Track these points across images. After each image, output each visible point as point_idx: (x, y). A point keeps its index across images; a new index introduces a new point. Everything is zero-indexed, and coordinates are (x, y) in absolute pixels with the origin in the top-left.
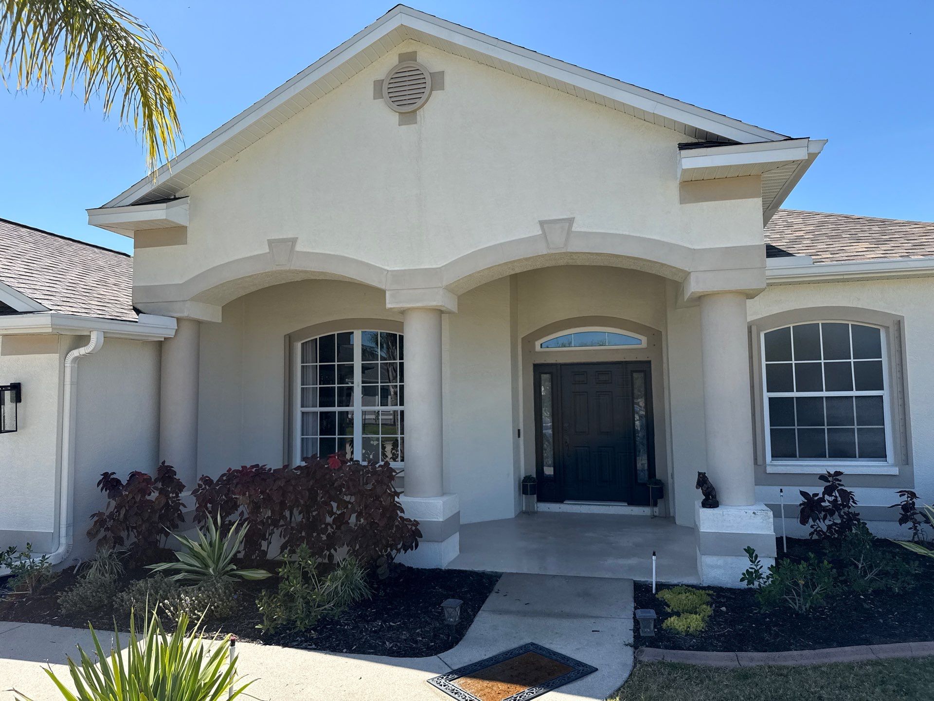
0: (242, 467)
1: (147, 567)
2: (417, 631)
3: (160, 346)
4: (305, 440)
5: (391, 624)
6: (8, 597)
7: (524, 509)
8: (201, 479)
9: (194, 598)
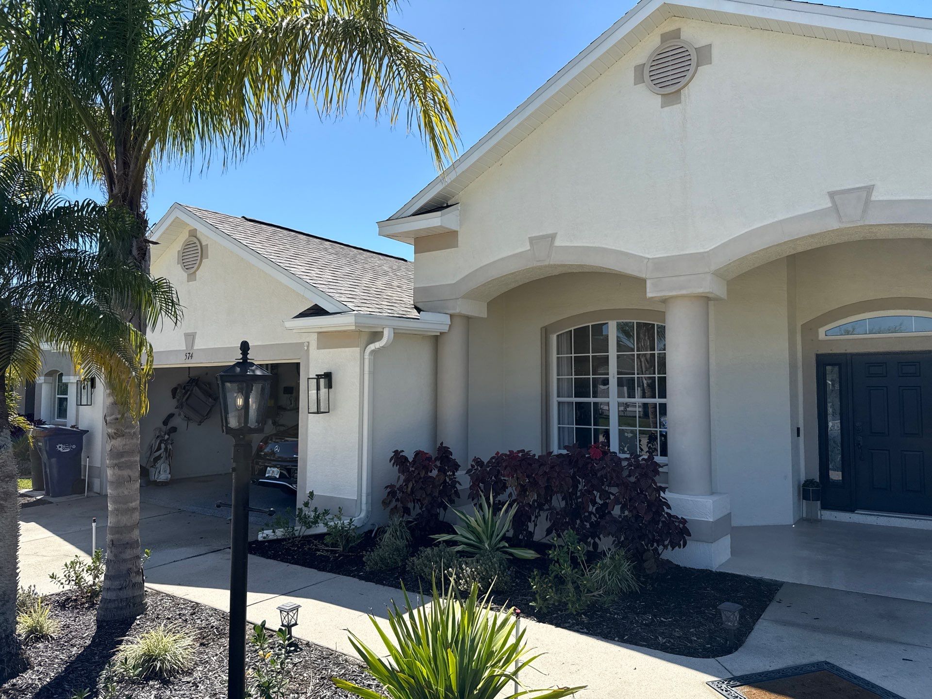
0: (509, 451)
1: (431, 536)
2: (691, 630)
3: (436, 340)
4: (561, 430)
5: (662, 619)
6: (325, 552)
7: (804, 516)
8: (474, 460)
9: (473, 570)
